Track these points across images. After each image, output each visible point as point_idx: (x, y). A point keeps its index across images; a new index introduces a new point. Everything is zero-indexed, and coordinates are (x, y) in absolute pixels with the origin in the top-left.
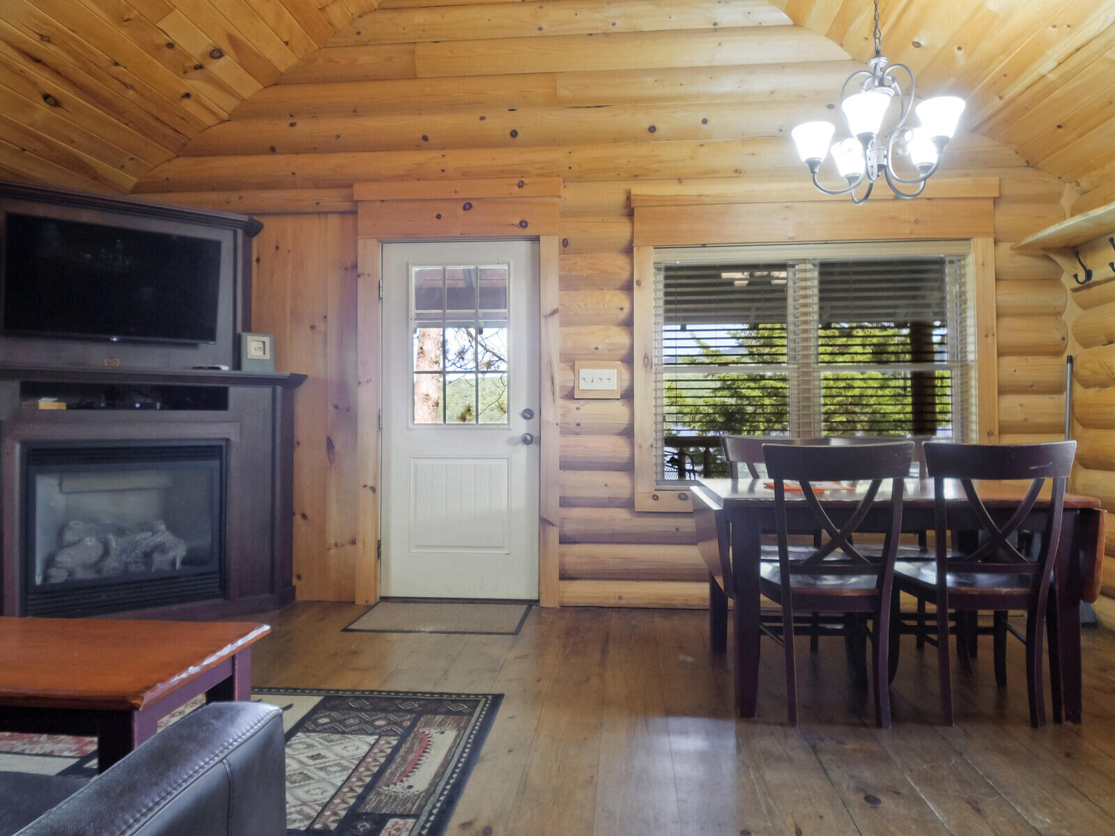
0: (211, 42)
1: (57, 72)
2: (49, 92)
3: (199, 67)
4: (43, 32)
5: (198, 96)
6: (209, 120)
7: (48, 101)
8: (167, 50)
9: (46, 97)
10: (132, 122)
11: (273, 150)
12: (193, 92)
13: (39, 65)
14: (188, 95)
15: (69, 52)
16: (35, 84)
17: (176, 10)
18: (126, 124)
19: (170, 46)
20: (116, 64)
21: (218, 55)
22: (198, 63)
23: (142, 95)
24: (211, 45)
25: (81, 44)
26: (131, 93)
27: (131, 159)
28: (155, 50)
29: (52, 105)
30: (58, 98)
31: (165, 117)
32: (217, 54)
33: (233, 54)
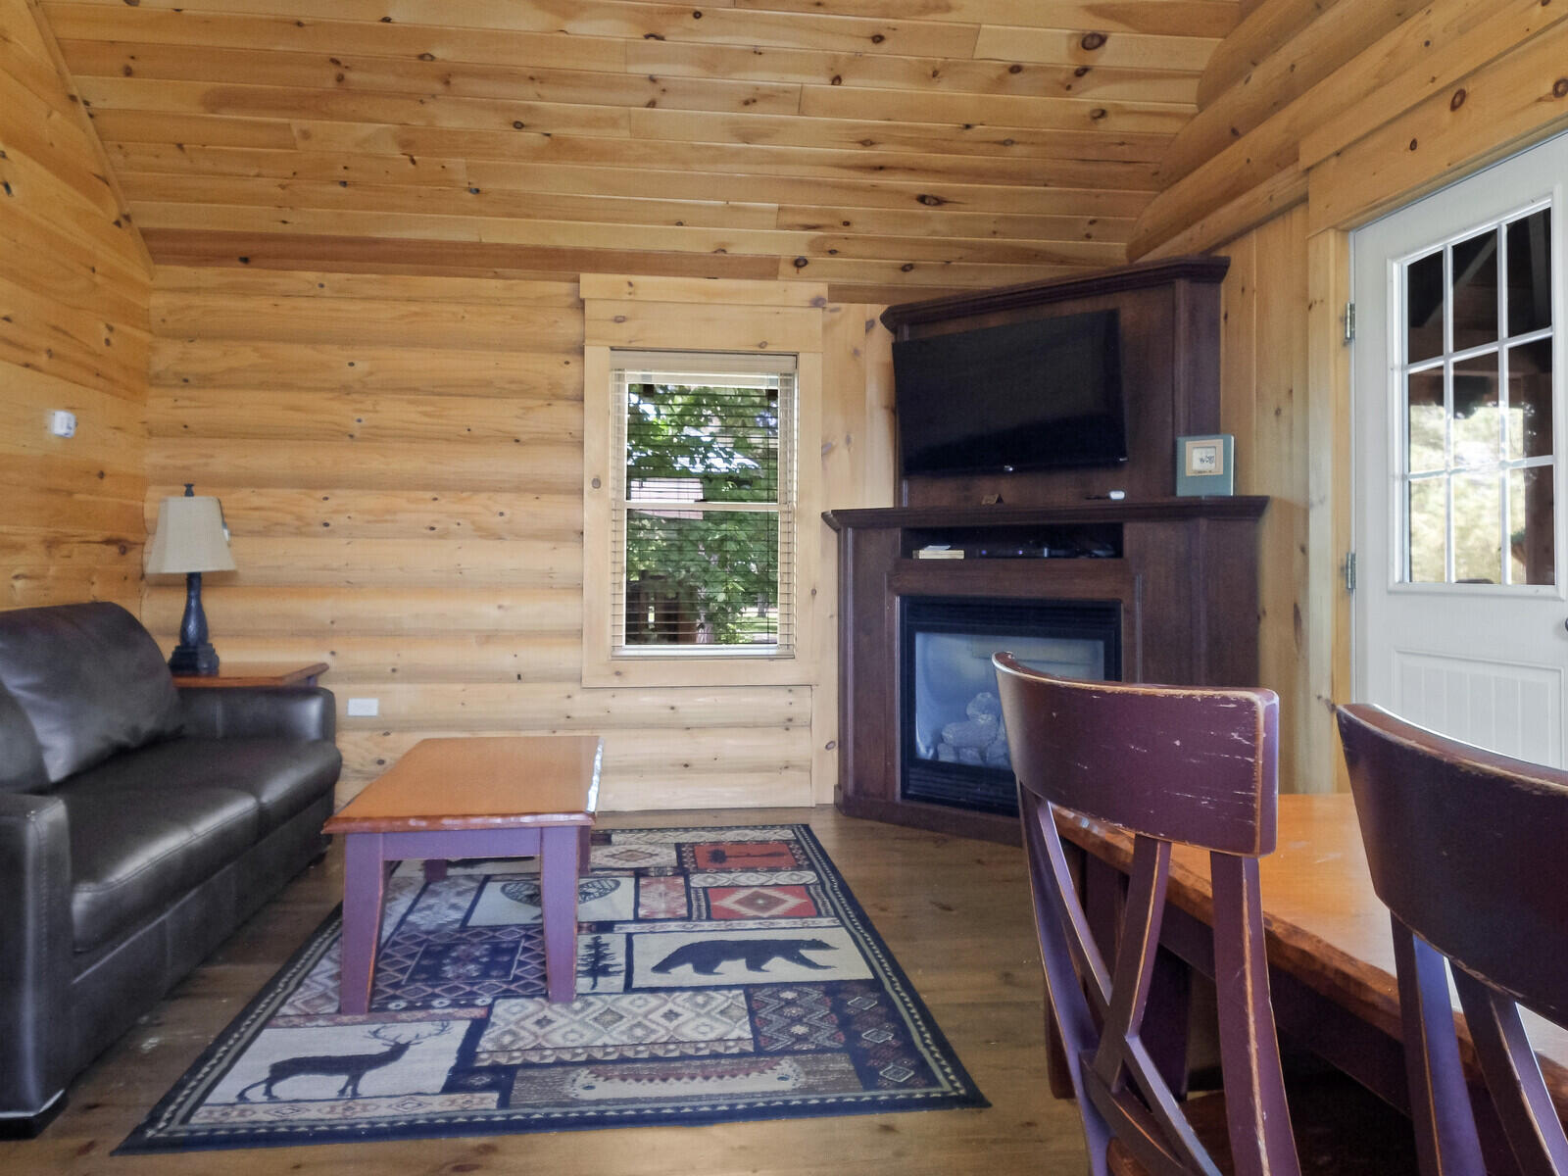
0: (1068, 32)
1: (911, 170)
2: (922, 193)
3: (1081, 72)
4: (862, 138)
5: (1116, 105)
6: (1171, 127)
7: (927, 201)
8: (1016, 77)
9: (922, 199)
10: (1049, 180)
11: (1235, 134)
12: (1105, 103)
13: (882, 172)
14: (1103, 113)
15: (904, 142)
16: (898, 193)
17: (984, 26)
18: (1046, 185)
19: (1016, 69)
20: (968, 127)
21: (1096, 41)
22: (1076, 67)
23: (1033, 143)
24: (1070, 36)
25: (912, 129)
26: (1017, 150)
27: (1092, 222)
28: (998, 84)
29: (935, 205)
30: (935, 194)
31: (1093, 154)
32: (1093, 41)
33: (1122, 27)
